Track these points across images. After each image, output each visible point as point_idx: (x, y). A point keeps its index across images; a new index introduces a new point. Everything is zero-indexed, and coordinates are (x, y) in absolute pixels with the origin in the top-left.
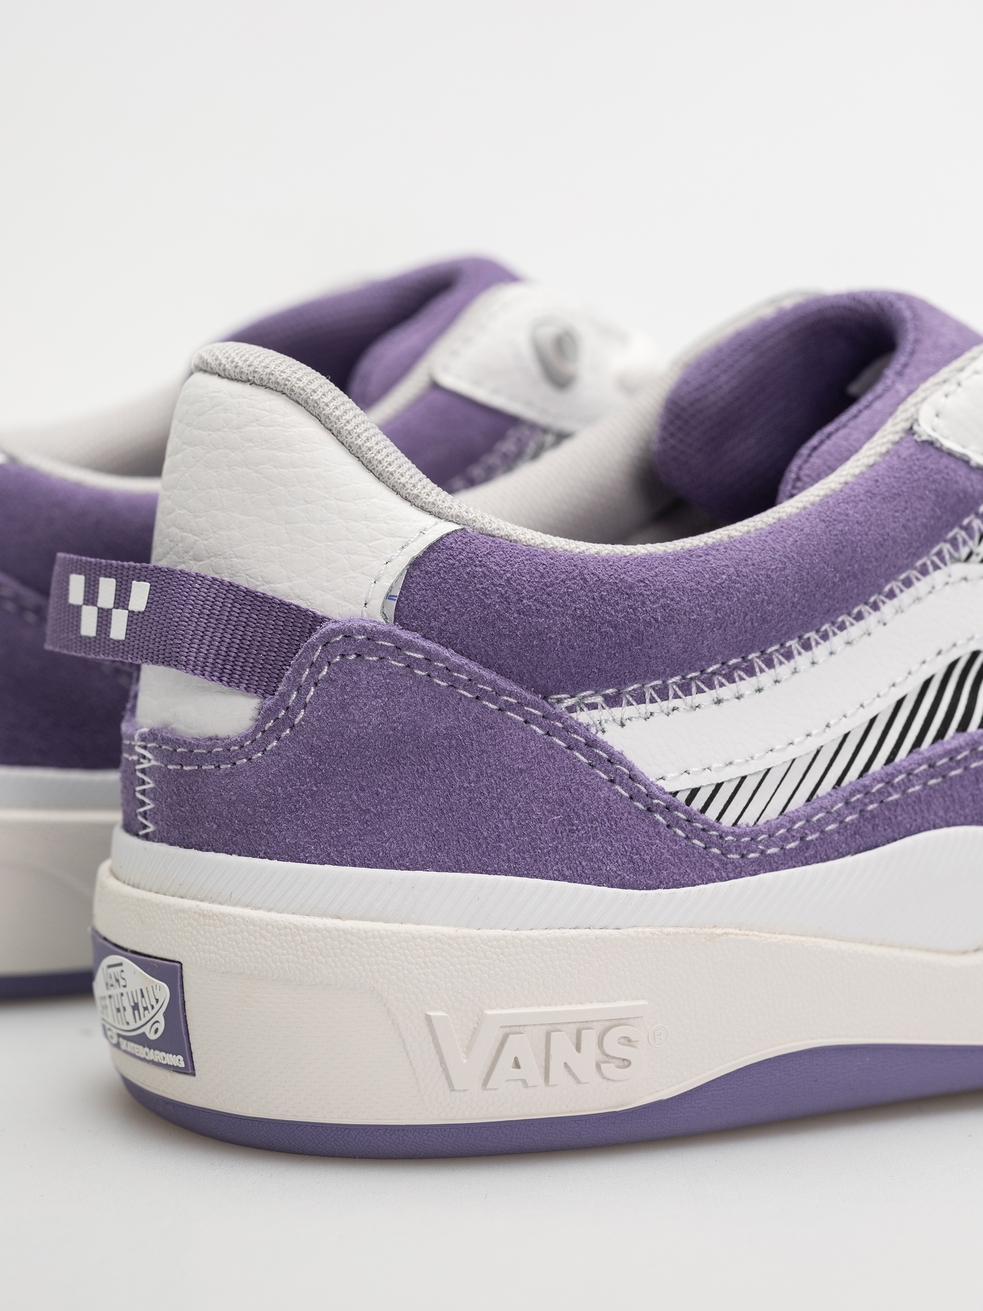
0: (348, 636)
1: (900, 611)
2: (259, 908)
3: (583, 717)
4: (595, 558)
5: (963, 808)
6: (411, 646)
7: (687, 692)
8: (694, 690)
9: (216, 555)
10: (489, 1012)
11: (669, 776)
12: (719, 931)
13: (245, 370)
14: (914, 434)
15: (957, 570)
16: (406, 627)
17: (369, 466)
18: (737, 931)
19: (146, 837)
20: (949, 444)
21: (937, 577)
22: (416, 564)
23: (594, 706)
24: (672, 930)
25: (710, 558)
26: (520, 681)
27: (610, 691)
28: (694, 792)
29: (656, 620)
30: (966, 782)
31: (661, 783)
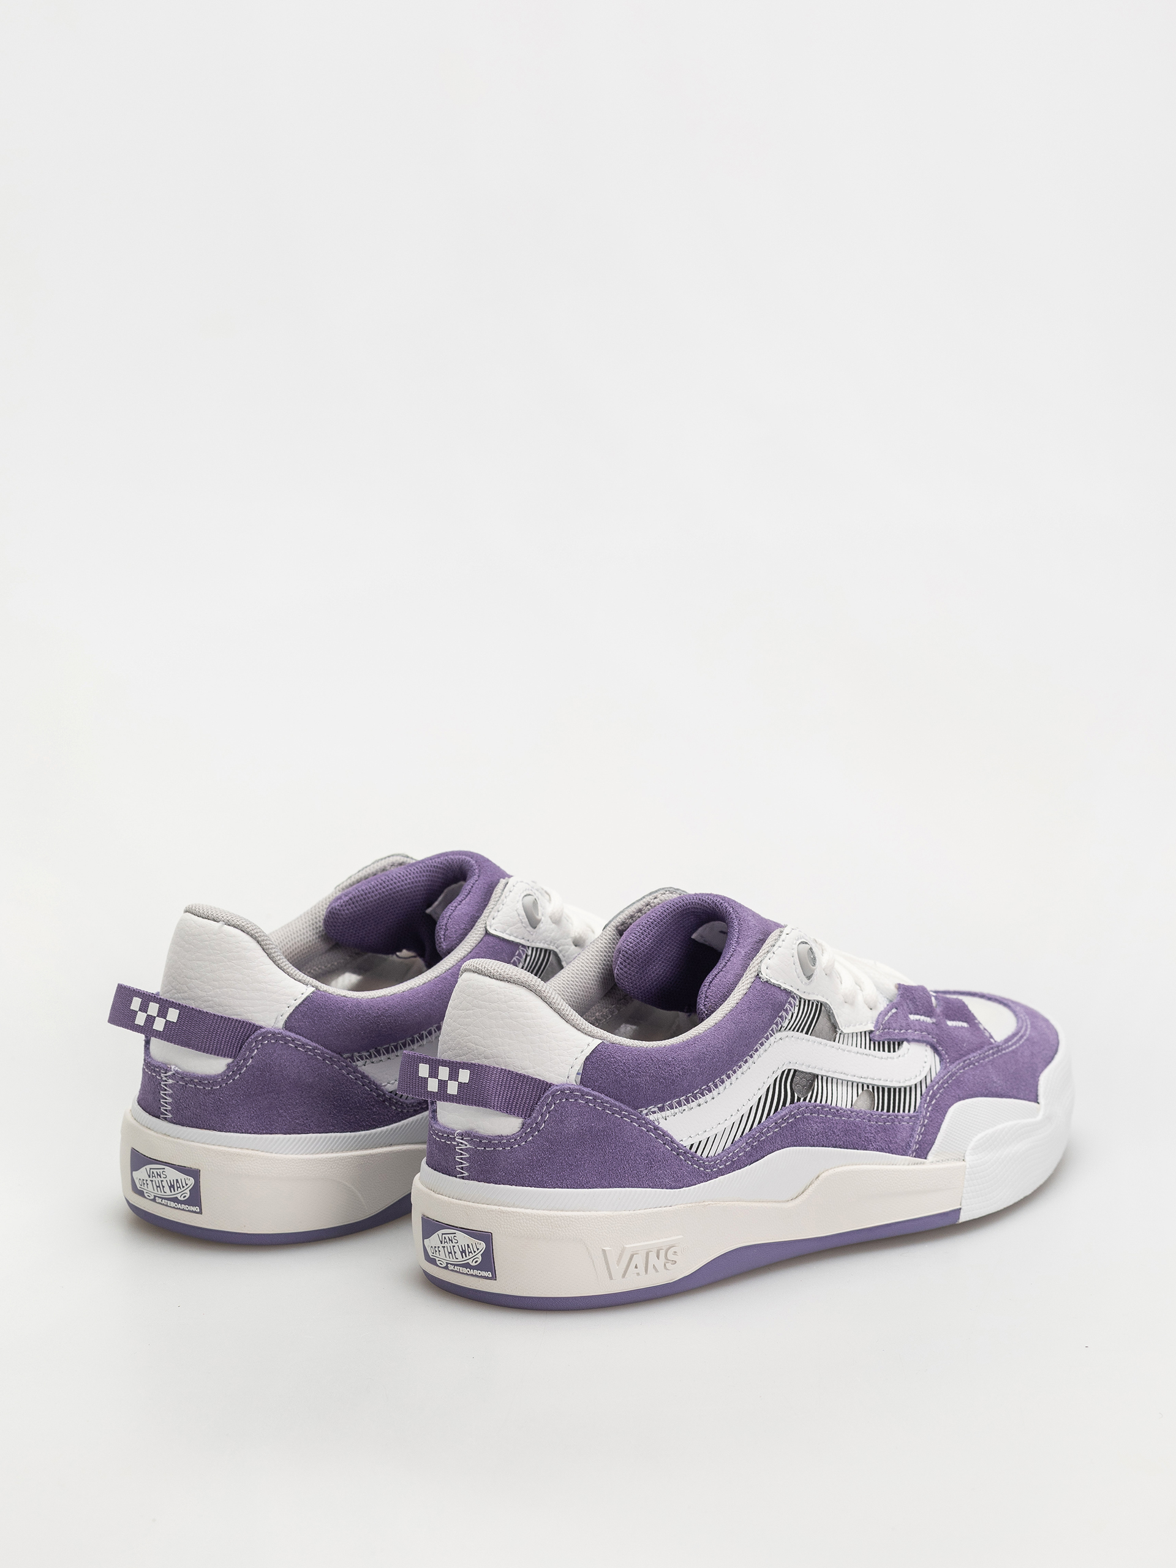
0: (562, 1091)
1: (759, 1056)
2: (528, 1208)
3: (651, 1117)
4: (653, 1049)
5: (787, 1140)
6: (588, 1094)
7: (688, 1102)
8: (690, 1101)
9: (497, 1057)
10: (627, 1246)
11: (684, 1139)
12: (706, 1203)
13: (506, 976)
14: (760, 978)
15: (778, 1035)
16: (585, 1086)
17: (563, 1017)
18: (712, 1203)
19: (463, 1178)
20: (773, 981)
21: (772, 1039)
22: (587, 1059)
23: (654, 1112)
24: (690, 1205)
25: (696, 1045)
26: (629, 1105)
27: (659, 1106)
28: (692, 1145)
29: (680, 1075)
30: (788, 1129)
31: (681, 1142)
